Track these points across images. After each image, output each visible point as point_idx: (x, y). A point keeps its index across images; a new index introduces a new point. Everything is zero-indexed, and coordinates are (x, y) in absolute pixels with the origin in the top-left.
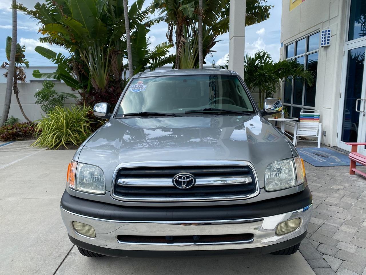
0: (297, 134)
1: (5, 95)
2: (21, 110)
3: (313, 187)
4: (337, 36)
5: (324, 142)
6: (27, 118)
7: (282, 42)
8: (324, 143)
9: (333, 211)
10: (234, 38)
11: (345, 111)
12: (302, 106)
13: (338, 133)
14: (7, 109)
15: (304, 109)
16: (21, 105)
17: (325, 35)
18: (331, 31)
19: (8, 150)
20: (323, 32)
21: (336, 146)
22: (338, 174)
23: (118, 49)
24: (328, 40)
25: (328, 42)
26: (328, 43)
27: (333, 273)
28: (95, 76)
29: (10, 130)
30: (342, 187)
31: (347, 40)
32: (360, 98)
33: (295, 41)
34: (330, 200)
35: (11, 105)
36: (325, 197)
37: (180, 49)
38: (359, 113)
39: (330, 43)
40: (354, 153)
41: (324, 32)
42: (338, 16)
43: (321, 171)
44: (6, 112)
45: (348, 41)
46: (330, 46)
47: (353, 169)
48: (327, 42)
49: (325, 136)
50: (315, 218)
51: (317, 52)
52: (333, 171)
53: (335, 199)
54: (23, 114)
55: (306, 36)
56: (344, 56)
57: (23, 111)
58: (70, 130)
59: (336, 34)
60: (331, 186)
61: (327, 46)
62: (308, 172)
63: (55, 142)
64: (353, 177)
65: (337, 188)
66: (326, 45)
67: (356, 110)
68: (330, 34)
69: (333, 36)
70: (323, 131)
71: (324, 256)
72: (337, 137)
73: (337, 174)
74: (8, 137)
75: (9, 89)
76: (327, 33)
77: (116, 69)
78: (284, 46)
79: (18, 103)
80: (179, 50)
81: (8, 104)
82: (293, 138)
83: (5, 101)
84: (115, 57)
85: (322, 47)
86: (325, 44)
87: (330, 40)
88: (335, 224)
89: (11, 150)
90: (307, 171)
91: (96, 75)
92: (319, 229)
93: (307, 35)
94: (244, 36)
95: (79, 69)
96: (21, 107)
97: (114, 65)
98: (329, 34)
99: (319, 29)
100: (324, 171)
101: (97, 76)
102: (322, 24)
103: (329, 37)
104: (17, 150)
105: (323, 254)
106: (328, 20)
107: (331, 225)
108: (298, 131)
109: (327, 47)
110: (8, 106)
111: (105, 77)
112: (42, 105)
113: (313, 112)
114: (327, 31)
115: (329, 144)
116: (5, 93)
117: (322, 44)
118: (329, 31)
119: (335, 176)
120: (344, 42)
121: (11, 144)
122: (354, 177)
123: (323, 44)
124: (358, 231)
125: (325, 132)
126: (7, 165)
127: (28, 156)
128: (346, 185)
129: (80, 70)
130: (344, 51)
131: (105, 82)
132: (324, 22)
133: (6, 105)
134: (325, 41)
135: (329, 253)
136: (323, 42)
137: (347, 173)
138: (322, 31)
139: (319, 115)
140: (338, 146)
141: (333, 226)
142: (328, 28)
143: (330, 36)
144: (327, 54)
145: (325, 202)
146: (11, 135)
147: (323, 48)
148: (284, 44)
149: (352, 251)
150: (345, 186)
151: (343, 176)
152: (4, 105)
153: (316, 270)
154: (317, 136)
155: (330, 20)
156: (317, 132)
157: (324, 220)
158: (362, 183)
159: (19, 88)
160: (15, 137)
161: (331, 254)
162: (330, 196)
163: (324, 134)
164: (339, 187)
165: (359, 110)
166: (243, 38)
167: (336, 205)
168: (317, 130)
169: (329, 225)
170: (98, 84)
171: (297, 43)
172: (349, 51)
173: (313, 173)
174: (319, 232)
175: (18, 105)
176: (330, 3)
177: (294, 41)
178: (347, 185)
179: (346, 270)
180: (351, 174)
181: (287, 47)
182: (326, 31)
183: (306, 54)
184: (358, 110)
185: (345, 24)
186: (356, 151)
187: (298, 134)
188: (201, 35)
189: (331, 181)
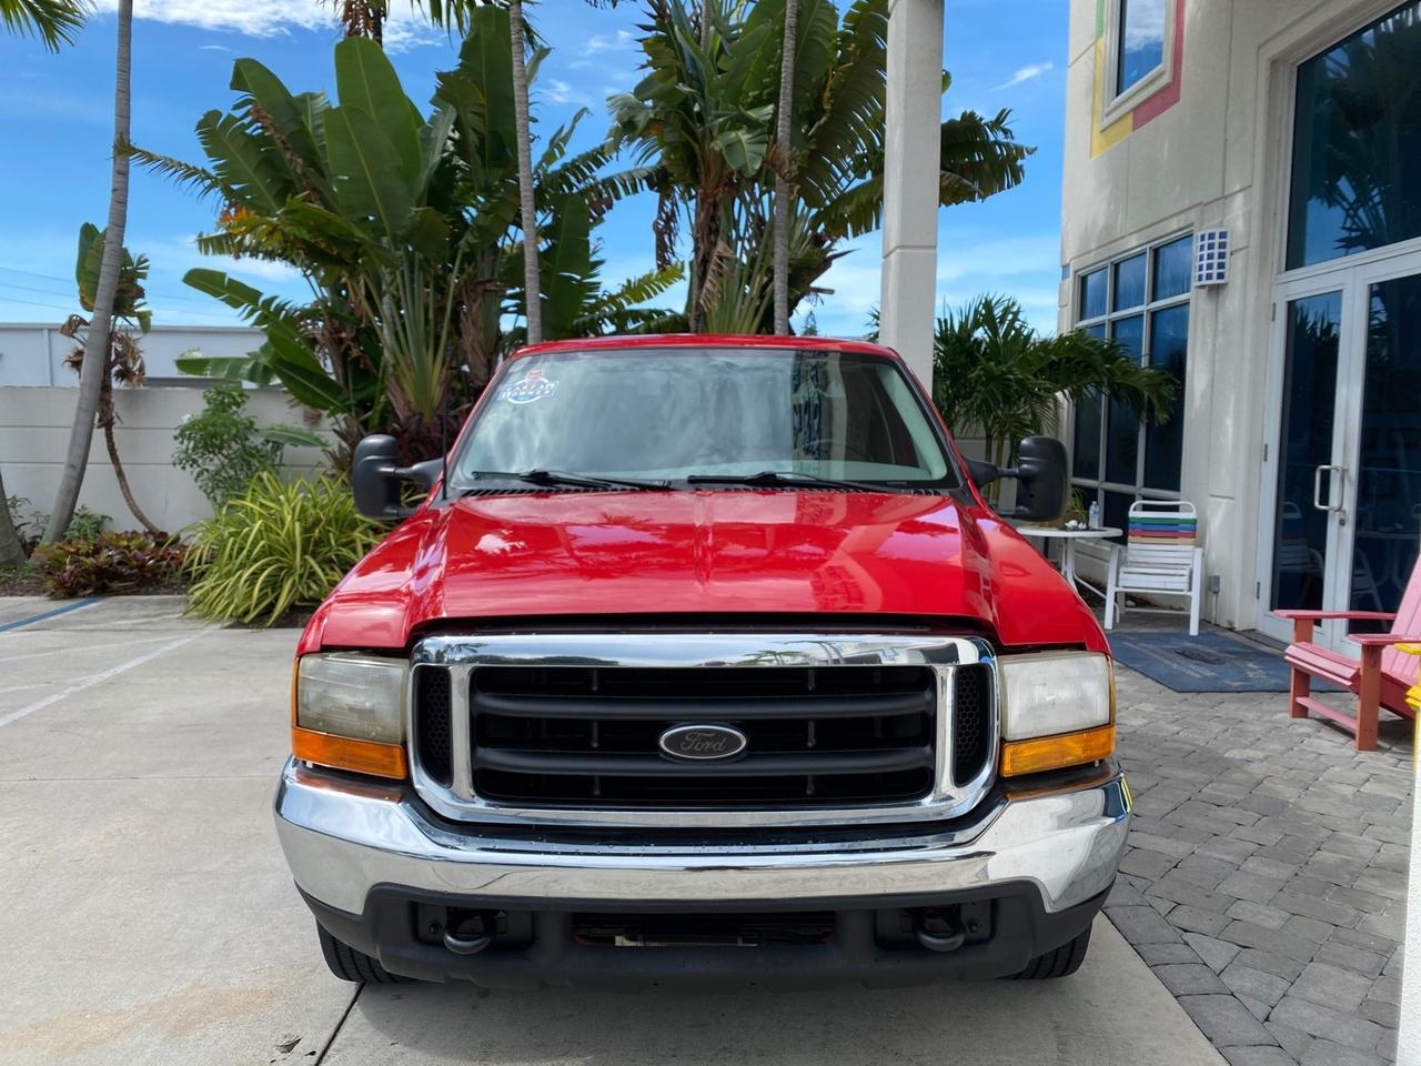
0: (1117, 585)
1: (70, 431)
2: (122, 488)
3: (1165, 753)
4: (1248, 253)
5: (1214, 613)
6: (142, 515)
7: (1067, 262)
8: (1213, 616)
9: (1225, 822)
10: (898, 250)
11: (1282, 509)
12: (1139, 488)
13: (1259, 583)
14: (74, 483)
15: (1145, 498)
16: (123, 466)
17: (1211, 246)
18: (1228, 235)
19: (92, 627)
20: (1203, 238)
21: (1253, 630)
22: (1251, 715)
23: (487, 276)
24: (1221, 266)
25: (1221, 271)
26: (1221, 276)
27: (1209, 975)
28: (402, 371)
29: (87, 555)
30: (1261, 755)
31: (1284, 267)
32: (1329, 464)
33: (1112, 263)
34: (1215, 789)
35: (88, 466)
36: (1202, 780)
37: (711, 282)
38: (1325, 513)
39: (1226, 274)
40: (1303, 644)
41: (1207, 237)
42: (1250, 186)
43: (1198, 705)
44: (69, 491)
45: (1287, 270)
46: (1225, 285)
47: (1300, 700)
48: (1215, 271)
49: (1216, 593)
50: (1165, 840)
51: (1186, 303)
52: (1233, 706)
53: (1234, 786)
54: (127, 501)
55: (1148, 246)
56: (1274, 319)
57: (129, 492)
58: (314, 557)
59: (1247, 247)
60: (1227, 750)
61: (1218, 285)
62: (1151, 710)
63: (258, 599)
64: (1302, 725)
65: (1245, 757)
66: (1215, 281)
67: (1317, 504)
68: (1228, 245)
69: (1236, 251)
70: (1210, 577)
71: (1187, 936)
72: (1258, 597)
73: (1246, 714)
74: (78, 583)
75: (86, 411)
76: (1217, 241)
77: (476, 345)
78: (1071, 274)
79: (110, 461)
80: (708, 285)
81: (78, 463)
82: (1104, 600)
83: (71, 452)
84: (475, 301)
85: (1203, 287)
86: (1209, 277)
87: (1227, 266)
88: (1228, 854)
89: (102, 626)
90: (1149, 705)
91: (408, 366)
92: (1176, 867)
93: (1152, 244)
94: (935, 247)
95: (341, 341)
96: (120, 474)
97: (472, 330)
98: (1222, 245)
99: (1192, 225)
100: (1204, 706)
101: (409, 370)
102: (1199, 208)
103: (1222, 256)
104: (122, 628)
105: (1186, 931)
106: (1219, 199)
107: (1216, 858)
108: (1122, 575)
109: (1216, 291)
110: (78, 470)
111: (436, 372)
112: (199, 469)
113: (1175, 509)
114: (1217, 236)
115: (1231, 623)
116: (72, 424)
117: (1200, 278)
118: (1223, 235)
119: (1241, 721)
120: (1275, 271)
121: (94, 605)
122: (1304, 726)
123: (1204, 278)
124: (1296, 875)
125: (1217, 578)
126: (107, 675)
127: (168, 648)
128: (1272, 746)
129: (344, 346)
130: (1274, 305)
131: (437, 392)
132: (1207, 204)
133: (72, 466)
134: (1210, 267)
135: (1201, 927)
136: (1205, 272)
137: (1280, 712)
138: (1199, 234)
139: (1195, 520)
140: (1260, 629)
141: (1221, 860)
142: (1221, 224)
143: (1227, 250)
144: (1217, 310)
145: (1200, 796)
146: (93, 577)
147: (1204, 291)
148: (1072, 269)
149: (1274, 924)
150: (1270, 751)
151: (1270, 721)
152: (63, 467)
153: (1162, 969)
154: (1189, 594)
155: (1225, 197)
156: (1186, 579)
157: (1195, 843)
158: (1327, 743)
159: (118, 408)
160: (106, 581)
161: (1205, 930)
162: (1221, 778)
163: (1211, 586)
164: (1250, 753)
165: (1327, 504)
166: (933, 251)
167: (1236, 804)
168: (1186, 572)
169: (1209, 857)
170: (411, 397)
171: (1116, 266)
172: (1291, 304)
173: (1169, 713)
174: (1176, 875)
175: (112, 466)
176: (1226, 141)
177: (1109, 261)
178: (1277, 746)
179: (1250, 970)
180: (1294, 716)
181: (1084, 280)
182: (1212, 236)
183: (1149, 307)
184: (1321, 504)
185: (1275, 214)
186: (1309, 640)
187: (1120, 584)
188: (783, 236)
189: (1228, 734)
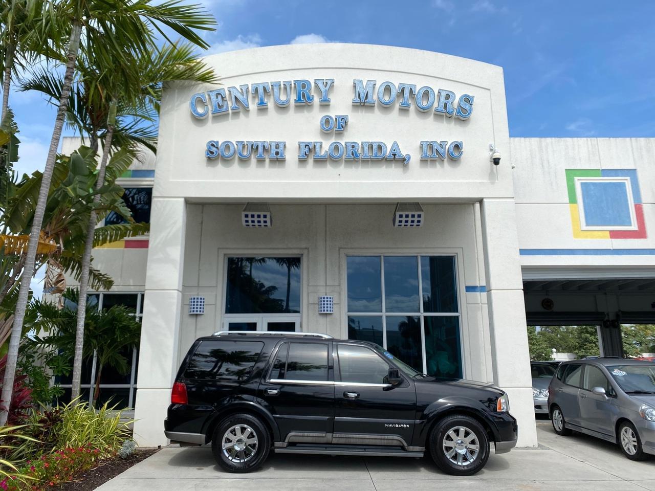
4: (216, 307)
17: (197, 302)
18: (203, 299)
25: (200, 310)
39: (203, 311)
42: (217, 286)
45: (227, 313)
46: (202, 315)
66: (199, 313)
69: (209, 305)
86: (197, 311)
106: (196, 287)
109: (195, 316)
114: (200, 299)
117: (193, 311)
120: (223, 314)
130: (223, 324)
134: (197, 308)
136: (195, 310)
142: (198, 295)
144: (196, 322)
172: (231, 324)
177: (101, 293)
